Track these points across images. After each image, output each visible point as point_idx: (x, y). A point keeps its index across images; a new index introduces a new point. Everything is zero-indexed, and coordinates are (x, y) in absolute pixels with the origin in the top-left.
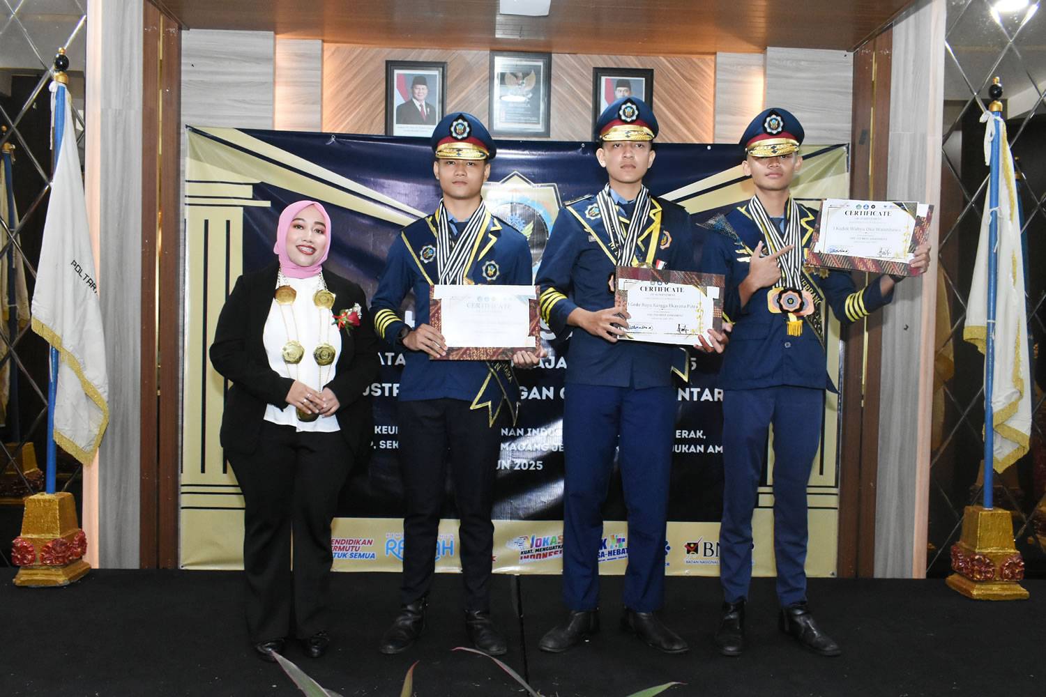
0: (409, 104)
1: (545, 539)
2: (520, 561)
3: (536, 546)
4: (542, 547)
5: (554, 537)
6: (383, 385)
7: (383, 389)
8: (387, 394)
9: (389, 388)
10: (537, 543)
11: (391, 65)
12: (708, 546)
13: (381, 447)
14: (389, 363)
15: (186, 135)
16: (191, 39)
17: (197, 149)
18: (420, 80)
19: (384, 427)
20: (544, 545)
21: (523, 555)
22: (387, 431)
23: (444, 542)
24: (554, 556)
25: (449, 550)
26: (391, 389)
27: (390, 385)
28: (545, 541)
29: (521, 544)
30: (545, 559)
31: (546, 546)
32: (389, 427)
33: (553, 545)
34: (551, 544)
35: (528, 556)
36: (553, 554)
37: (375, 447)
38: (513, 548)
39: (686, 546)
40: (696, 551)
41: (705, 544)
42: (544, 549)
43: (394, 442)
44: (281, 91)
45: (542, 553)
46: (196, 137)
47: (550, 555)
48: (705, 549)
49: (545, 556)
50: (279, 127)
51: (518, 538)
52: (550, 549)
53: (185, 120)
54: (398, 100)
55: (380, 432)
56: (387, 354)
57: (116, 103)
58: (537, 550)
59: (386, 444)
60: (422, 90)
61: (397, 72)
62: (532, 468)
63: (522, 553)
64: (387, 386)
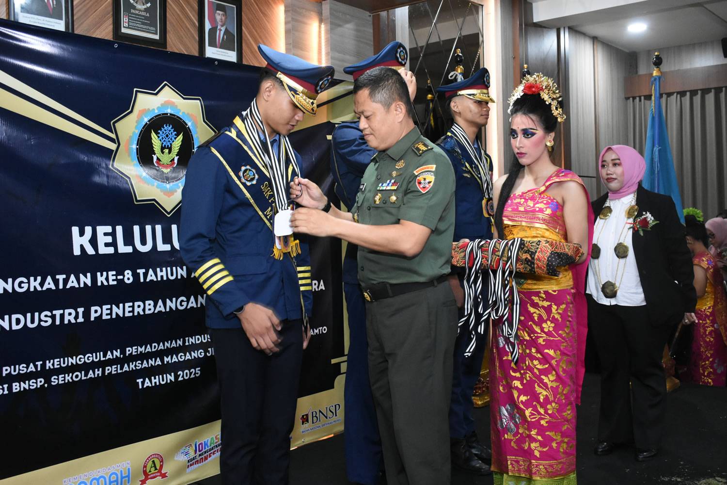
1: (205, 442)
2: (188, 470)
3: (200, 451)
4: (204, 450)
5: (212, 438)
6: (54, 312)
7: (53, 317)
8: (58, 322)
9: (61, 314)
10: (199, 448)
12: (314, 413)
13: (53, 383)
14: (61, 287)
19: (56, 360)
20: (205, 448)
21: (189, 464)
22: (60, 364)
23: (121, 471)
24: (213, 456)
25: (127, 478)
26: (62, 316)
27: (62, 311)
28: (206, 444)
29: (187, 454)
30: (206, 461)
31: (207, 449)
32: (62, 359)
33: (212, 445)
34: (210, 446)
35: (193, 463)
36: (212, 455)
37: (46, 385)
38: (181, 460)
39: (301, 419)
40: (307, 421)
41: (312, 413)
42: (205, 452)
43: (67, 375)
45: (203, 456)
47: (210, 456)
48: (313, 417)
49: (206, 458)
51: (184, 448)
52: (210, 450)
55: (52, 367)
56: (58, 277)
58: (200, 455)
59: (58, 379)
62: (192, 376)
63: (188, 461)
64: (58, 313)
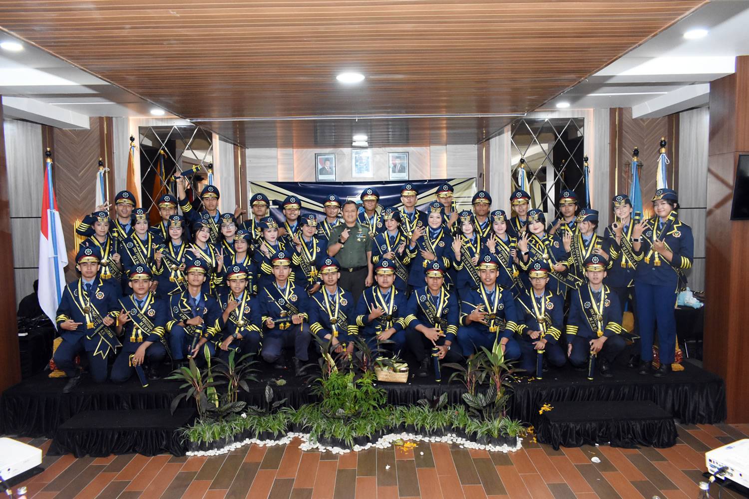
0: (323, 168)
11: (316, 155)
15: (249, 185)
16: (249, 152)
17: (254, 190)
18: (327, 159)
44: (280, 167)
46: (252, 185)
50: (280, 181)
53: (248, 179)
54: (320, 167)
57: (225, 175)
60: (328, 163)
61: (319, 157)
